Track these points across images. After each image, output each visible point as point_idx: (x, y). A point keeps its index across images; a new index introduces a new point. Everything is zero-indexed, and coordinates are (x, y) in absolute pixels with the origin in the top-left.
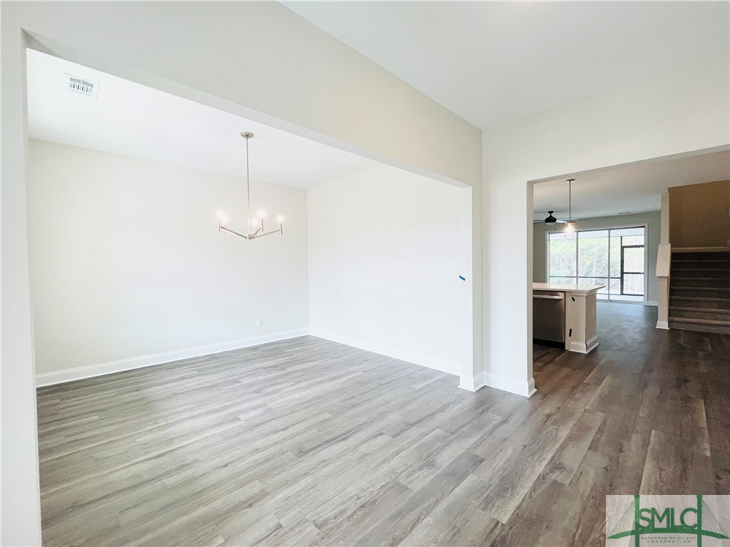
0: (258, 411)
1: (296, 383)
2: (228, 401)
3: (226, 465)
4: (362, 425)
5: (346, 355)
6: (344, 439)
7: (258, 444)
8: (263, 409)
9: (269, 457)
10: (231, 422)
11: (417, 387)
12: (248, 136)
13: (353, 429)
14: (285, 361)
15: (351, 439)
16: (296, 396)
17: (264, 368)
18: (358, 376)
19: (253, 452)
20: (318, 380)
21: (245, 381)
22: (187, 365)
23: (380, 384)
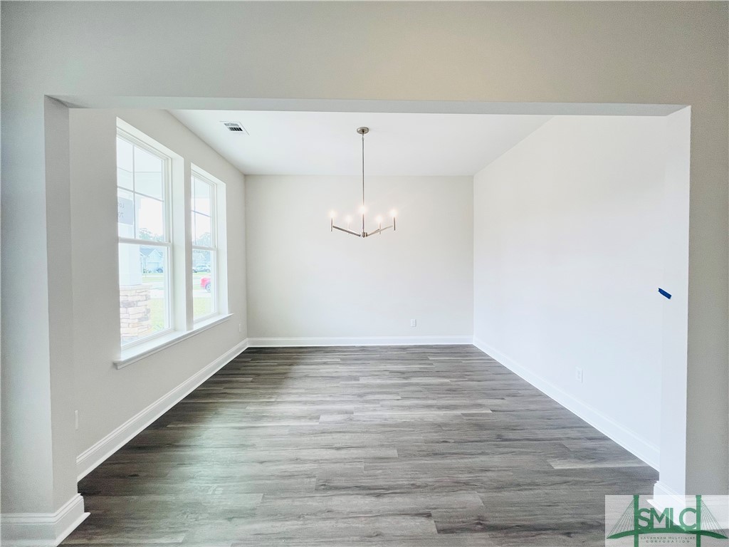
0: (339, 418)
1: (403, 398)
2: (331, 396)
3: (262, 462)
4: (419, 487)
5: (493, 380)
6: (378, 496)
7: (304, 454)
8: (346, 416)
9: (296, 474)
10: (311, 418)
11: (558, 465)
12: (363, 131)
13: (401, 487)
14: (418, 370)
15: (385, 500)
16: (388, 414)
17: (391, 372)
18: (482, 415)
19: (291, 460)
20: (430, 402)
21: (363, 381)
22: (339, 351)
23: (500, 438)
